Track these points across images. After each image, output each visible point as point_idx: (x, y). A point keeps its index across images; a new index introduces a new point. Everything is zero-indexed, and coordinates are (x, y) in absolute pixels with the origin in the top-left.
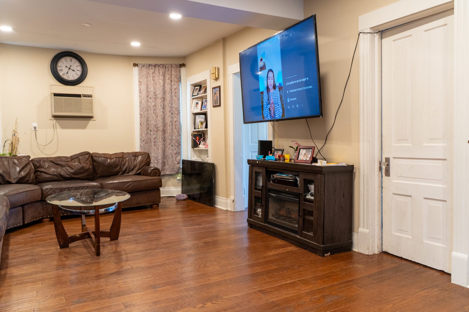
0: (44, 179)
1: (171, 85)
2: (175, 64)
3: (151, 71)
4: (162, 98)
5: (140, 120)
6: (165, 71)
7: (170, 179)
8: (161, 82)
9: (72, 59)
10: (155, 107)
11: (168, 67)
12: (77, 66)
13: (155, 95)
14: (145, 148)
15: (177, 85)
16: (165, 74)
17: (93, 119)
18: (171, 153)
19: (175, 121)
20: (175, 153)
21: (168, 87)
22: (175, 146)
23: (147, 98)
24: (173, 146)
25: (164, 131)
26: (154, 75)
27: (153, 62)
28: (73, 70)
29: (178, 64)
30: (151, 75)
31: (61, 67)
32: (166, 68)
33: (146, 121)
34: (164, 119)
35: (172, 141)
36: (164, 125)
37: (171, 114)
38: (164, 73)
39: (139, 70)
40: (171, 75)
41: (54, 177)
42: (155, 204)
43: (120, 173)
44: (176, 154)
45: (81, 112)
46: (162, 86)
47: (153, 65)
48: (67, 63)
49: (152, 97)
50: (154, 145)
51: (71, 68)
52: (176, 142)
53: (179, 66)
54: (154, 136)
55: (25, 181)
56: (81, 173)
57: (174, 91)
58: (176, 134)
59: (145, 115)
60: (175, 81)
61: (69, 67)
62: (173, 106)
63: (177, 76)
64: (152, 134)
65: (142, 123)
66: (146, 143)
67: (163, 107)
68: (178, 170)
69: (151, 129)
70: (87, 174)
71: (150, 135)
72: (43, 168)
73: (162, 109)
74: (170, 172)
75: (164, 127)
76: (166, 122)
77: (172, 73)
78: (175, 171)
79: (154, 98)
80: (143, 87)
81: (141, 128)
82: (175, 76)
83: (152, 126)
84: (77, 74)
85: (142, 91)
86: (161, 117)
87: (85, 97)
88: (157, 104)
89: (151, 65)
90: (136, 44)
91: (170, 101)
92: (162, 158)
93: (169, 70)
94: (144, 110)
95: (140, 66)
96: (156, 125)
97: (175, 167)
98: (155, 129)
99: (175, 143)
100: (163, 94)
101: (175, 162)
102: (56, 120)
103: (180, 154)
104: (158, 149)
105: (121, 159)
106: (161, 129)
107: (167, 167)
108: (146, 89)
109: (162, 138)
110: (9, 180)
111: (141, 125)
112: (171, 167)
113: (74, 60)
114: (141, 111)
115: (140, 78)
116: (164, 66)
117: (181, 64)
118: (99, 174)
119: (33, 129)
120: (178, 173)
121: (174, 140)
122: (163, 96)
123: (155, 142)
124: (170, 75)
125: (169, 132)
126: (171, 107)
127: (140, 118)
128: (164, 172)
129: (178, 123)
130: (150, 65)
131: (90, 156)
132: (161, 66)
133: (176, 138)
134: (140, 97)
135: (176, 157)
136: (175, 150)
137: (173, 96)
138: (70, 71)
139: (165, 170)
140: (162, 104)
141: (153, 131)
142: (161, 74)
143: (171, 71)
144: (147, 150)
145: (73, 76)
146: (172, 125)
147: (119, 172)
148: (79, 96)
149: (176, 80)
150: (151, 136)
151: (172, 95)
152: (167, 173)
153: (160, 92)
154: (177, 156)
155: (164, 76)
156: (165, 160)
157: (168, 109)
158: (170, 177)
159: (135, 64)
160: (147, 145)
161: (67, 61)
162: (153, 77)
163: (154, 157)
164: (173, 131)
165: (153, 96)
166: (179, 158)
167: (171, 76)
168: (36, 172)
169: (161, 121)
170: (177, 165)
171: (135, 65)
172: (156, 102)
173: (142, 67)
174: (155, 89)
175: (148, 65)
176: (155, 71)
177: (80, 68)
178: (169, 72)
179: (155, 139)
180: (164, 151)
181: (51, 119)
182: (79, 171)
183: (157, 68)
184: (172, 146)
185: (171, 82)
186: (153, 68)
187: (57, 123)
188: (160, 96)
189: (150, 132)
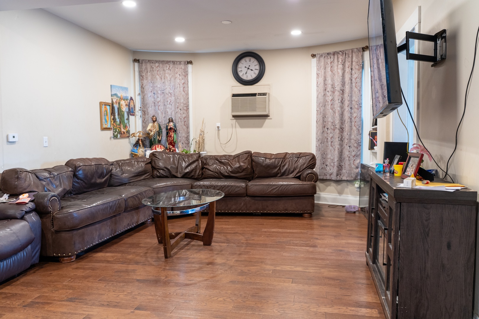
0: (208, 175)
1: (351, 74)
2: (356, 48)
3: (329, 61)
4: (341, 90)
5: (317, 117)
6: (345, 58)
7: (348, 185)
8: (340, 72)
9: (250, 59)
10: (332, 101)
11: (348, 54)
12: (255, 66)
13: (333, 87)
14: (320, 149)
15: (358, 74)
16: (345, 62)
17: (269, 118)
18: (349, 155)
19: (355, 117)
20: (353, 155)
21: (347, 76)
22: (354, 146)
23: (324, 92)
24: (351, 147)
25: (342, 129)
26: (333, 65)
27: (331, 50)
28: (252, 70)
29: (360, 48)
30: (329, 65)
31: (241, 68)
32: (347, 54)
33: (322, 118)
34: (342, 115)
35: (350, 141)
36: (342, 122)
37: (350, 109)
38: (343, 61)
39: (317, 61)
40: (352, 62)
41: (215, 174)
42: (306, 213)
43: (279, 175)
44: (355, 157)
45: (255, 111)
46: (340, 76)
47: (332, 53)
48: (246, 63)
49: (329, 91)
50: (331, 145)
51: (250, 68)
52: (355, 142)
53: (361, 50)
54: (331, 135)
55: (190, 176)
56: (238, 172)
57: (354, 81)
58: (356, 132)
59: (321, 111)
60: (356, 69)
61: (248, 67)
62: (353, 99)
63: (359, 62)
64: (329, 133)
65: (318, 120)
66: (321, 143)
67: (341, 101)
68: (356, 176)
69: (329, 127)
70: (245, 173)
71: (327, 133)
72: (209, 165)
73: (340, 103)
74: (347, 178)
75: (342, 125)
76: (345, 118)
77: (353, 60)
78: (352, 177)
79: (331, 91)
80: (321, 80)
81: (317, 126)
82: (356, 62)
83: (330, 123)
84: (255, 73)
85: (319, 84)
86: (339, 113)
87: (261, 95)
88: (335, 98)
89: (330, 54)
90: (296, 33)
91: (349, 93)
92: (337, 161)
93: (349, 57)
94: (320, 105)
95: (318, 56)
96: (334, 123)
97: (352, 172)
98: (332, 127)
99: (353, 143)
100: (342, 86)
101: (353, 166)
102: (236, 119)
103: (360, 156)
104: (335, 149)
105: (281, 160)
106: (338, 126)
107: (344, 171)
108: (323, 81)
109: (338, 138)
110: (175, 174)
111: (318, 122)
112: (347, 172)
113: (253, 60)
114: (317, 107)
115: (318, 69)
116: (344, 53)
117: (364, 46)
118: (257, 174)
119: (217, 129)
120: (355, 179)
121: (353, 139)
122: (342, 88)
123: (332, 142)
124: (350, 62)
125: (347, 130)
126: (351, 101)
127: (317, 115)
128: (340, 177)
129: (357, 119)
130: (328, 54)
131: (249, 155)
132: (340, 53)
133: (355, 138)
134: (317, 91)
135: (354, 160)
136: (354, 151)
137: (354, 87)
138: (249, 71)
139: (342, 175)
140: (340, 98)
141: (330, 129)
142: (340, 63)
143: (352, 57)
144: (322, 150)
145: (251, 75)
146: (351, 122)
147: (279, 173)
148: (254, 95)
149: (357, 67)
150: (328, 135)
151: (352, 86)
152: (344, 178)
153: (338, 84)
154: (356, 158)
155: (344, 65)
156: (342, 162)
157: (347, 103)
158: (348, 183)
159: (312, 55)
160: (323, 145)
161: (246, 62)
162: (332, 67)
163: (330, 159)
164: (351, 129)
165: (331, 89)
166: (358, 161)
167: (352, 64)
168: (203, 168)
169: (339, 118)
170: (355, 170)
171: (314, 56)
172: (333, 96)
173: (320, 57)
174: (334, 80)
175: (326, 54)
176: (334, 59)
177: (258, 67)
178: (349, 58)
179: (332, 139)
180: (341, 153)
181: (231, 119)
182: (237, 170)
183: (336, 56)
184: (349, 147)
185: (352, 71)
186: (332, 57)
187: (236, 123)
188: (338, 87)
189: (326, 130)
